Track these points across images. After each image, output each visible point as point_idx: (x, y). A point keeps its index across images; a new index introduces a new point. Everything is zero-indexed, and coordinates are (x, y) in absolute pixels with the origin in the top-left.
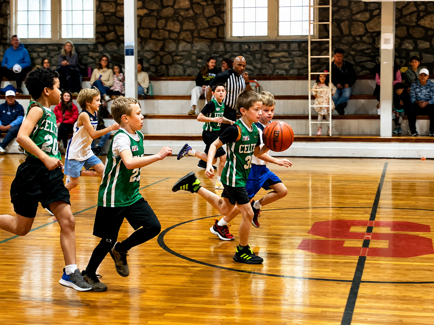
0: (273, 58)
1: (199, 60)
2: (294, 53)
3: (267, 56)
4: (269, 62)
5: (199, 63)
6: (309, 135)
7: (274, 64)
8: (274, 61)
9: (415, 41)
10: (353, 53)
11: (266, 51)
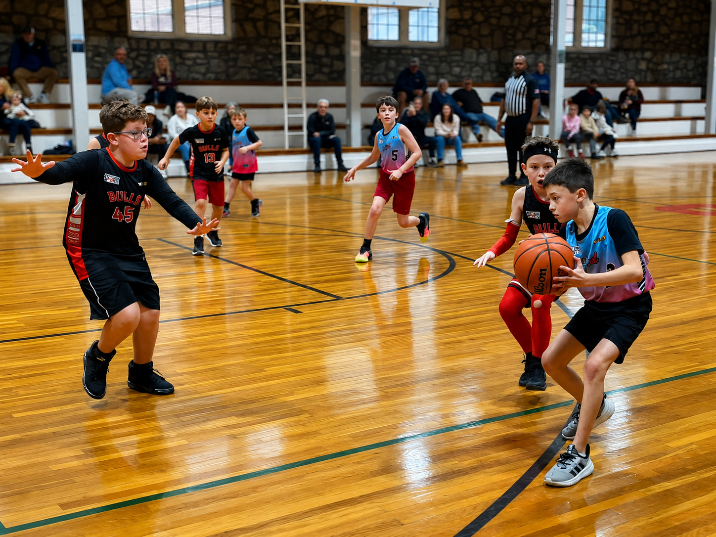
0: (188, 59)
1: (97, 59)
2: (210, 54)
3: (181, 57)
4: (183, 64)
5: (97, 62)
6: (284, 147)
7: (189, 66)
8: (189, 63)
9: (327, 46)
10: (270, 57)
11: (178, 50)
